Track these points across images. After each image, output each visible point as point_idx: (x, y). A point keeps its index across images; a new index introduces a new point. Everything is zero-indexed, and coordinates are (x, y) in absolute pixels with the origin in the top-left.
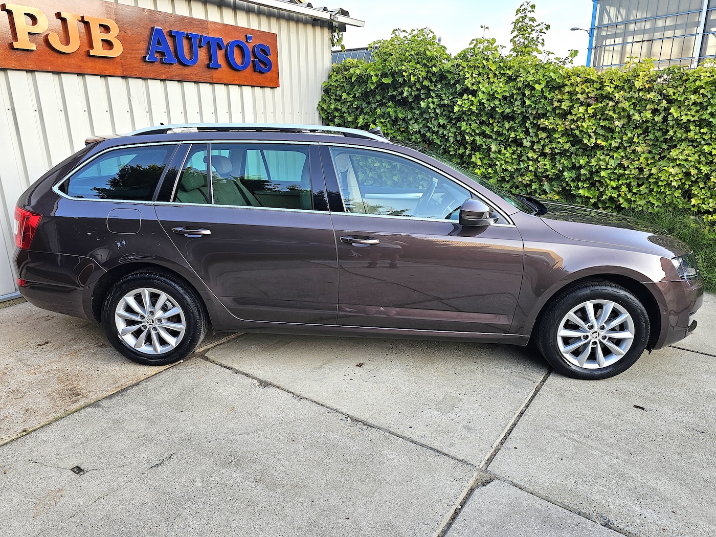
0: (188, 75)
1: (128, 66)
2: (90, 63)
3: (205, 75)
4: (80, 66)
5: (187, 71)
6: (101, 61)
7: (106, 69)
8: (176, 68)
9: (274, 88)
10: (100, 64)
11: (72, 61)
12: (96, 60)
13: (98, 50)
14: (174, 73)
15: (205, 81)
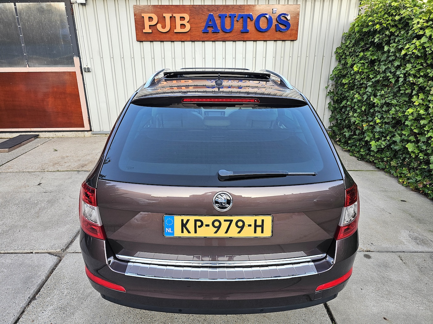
0: (228, 37)
1: (194, 36)
2: (175, 36)
3: (238, 37)
4: (171, 38)
5: (227, 35)
6: (181, 34)
7: (182, 38)
8: (221, 35)
9: (294, 40)
10: (180, 36)
11: (168, 35)
12: (178, 34)
13: (178, 29)
14: (219, 37)
15: (239, 40)
